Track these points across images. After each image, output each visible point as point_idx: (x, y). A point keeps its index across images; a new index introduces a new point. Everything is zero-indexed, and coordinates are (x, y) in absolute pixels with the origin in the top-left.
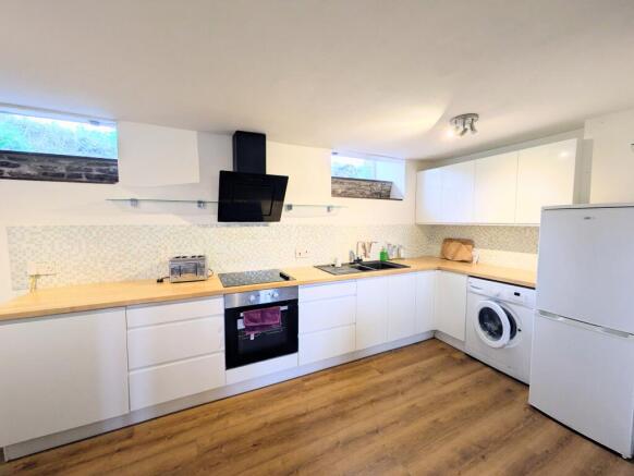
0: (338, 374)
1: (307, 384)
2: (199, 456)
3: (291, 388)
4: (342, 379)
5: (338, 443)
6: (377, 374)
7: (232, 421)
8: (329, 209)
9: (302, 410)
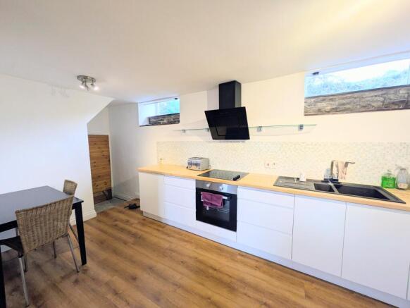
0: (266, 268)
1: (239, 257)
2: (167, 249)
3: (228, 252)
4: (264, 272)
5: (209, 299)
6: (303, 294)
7: (189, 246)
8: (301, 127)
9: (217, 266)
